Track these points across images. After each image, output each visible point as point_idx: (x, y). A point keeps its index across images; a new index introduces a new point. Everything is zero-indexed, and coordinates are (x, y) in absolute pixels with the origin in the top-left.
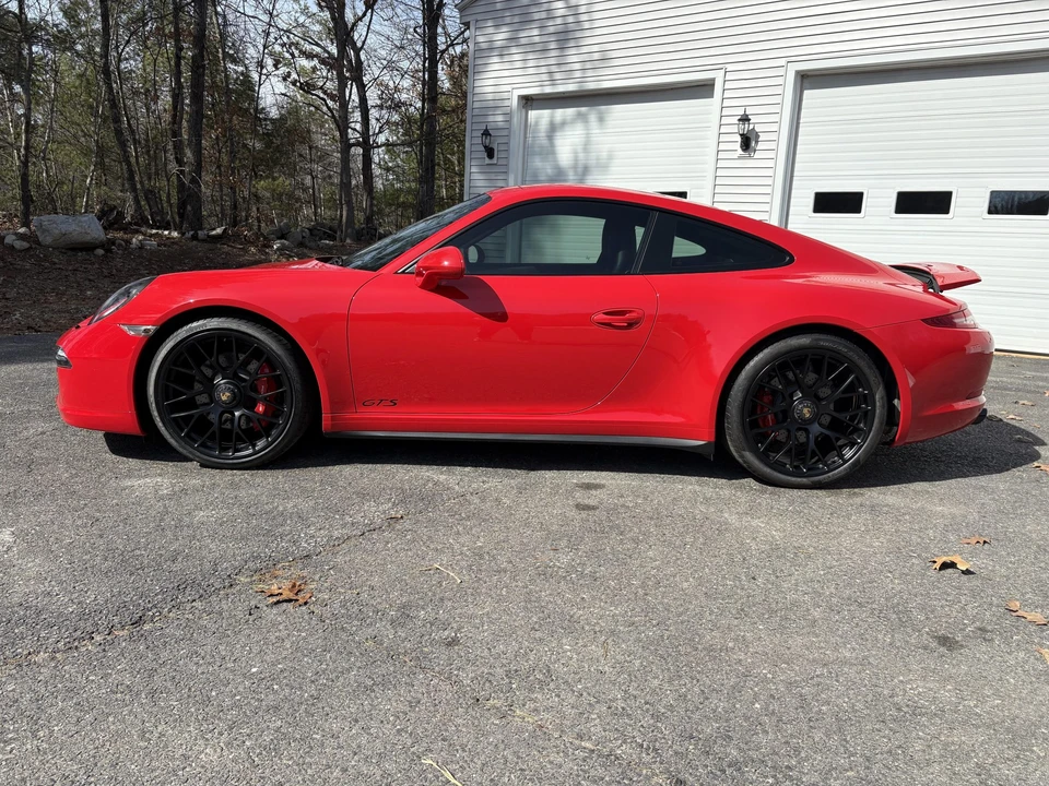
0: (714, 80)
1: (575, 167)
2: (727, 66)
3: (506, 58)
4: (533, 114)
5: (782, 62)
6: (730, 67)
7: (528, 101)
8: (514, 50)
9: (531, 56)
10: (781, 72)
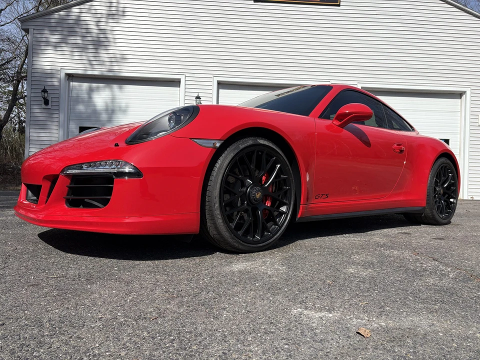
0: (180, 79)
1: (107, 110)
2: (186, 74)
3: (59, 52)
4: (74, 84)
5: (211, 76)
6: (187, 75)
7: (71, 77)
8: (66, 49)
9: (76, 54)
10: (211, 80)
